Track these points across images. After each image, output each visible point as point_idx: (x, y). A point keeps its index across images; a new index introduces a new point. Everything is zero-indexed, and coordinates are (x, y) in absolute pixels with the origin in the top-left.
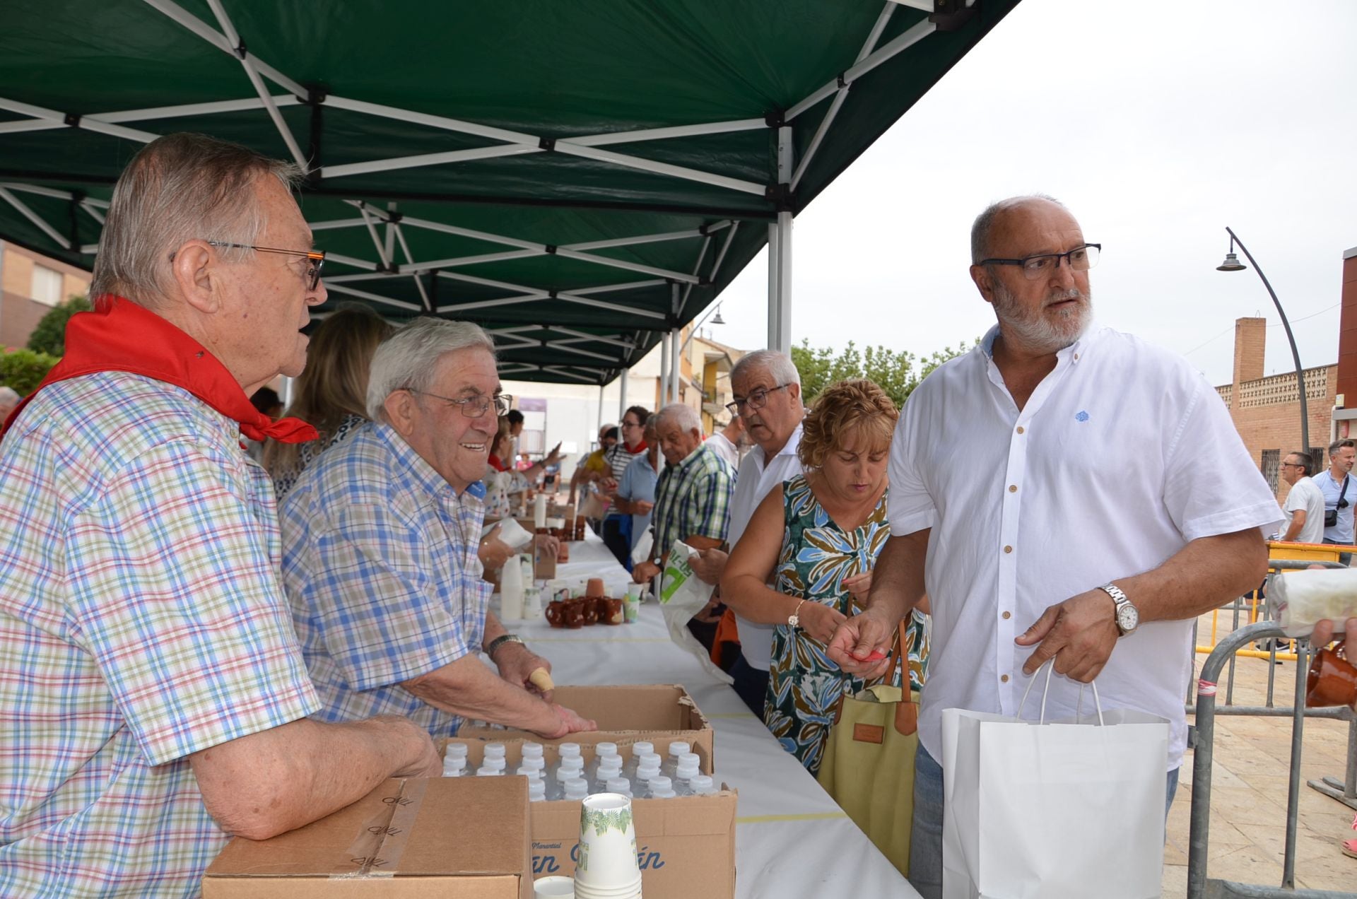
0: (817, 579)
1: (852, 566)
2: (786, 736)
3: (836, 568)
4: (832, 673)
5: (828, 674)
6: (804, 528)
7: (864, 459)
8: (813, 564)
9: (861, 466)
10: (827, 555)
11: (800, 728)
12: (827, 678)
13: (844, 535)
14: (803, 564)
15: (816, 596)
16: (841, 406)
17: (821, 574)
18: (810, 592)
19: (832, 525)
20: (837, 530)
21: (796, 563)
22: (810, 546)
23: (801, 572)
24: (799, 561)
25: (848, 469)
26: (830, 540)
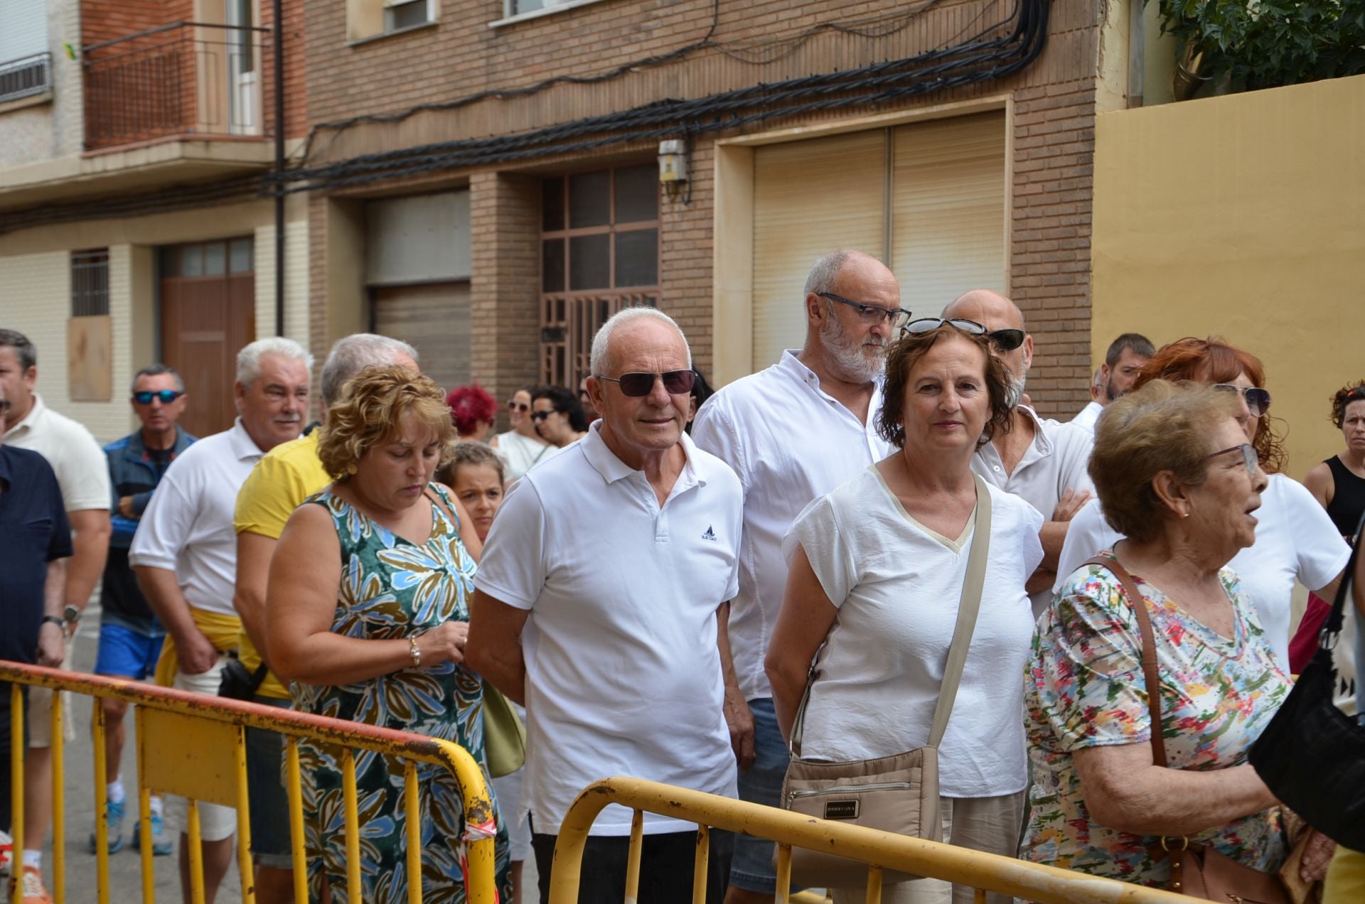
0: (420, 606)
1: (449, 585)
2: (378, 816)
3: (436, 589)
4: (438, 718)
5: (433, 721)
6: (376, 551)
7: (420, 455)
8: (414, 589)
9: (416, 461)
10: (422, 576)
11: (396, 798)
12: (433, 725)
13: (419, 549)
14: (404, 591)
15: (421, 626)
16: (385, 393)
17: (424, 598)
18: (414, 623)
19: (399, 541)
20: (409, 544)
21: (394, 592)
22: (398, 570)
23: (404, 601)
24: (398, 588)
25: (401, 466)
26: (411, 557)
